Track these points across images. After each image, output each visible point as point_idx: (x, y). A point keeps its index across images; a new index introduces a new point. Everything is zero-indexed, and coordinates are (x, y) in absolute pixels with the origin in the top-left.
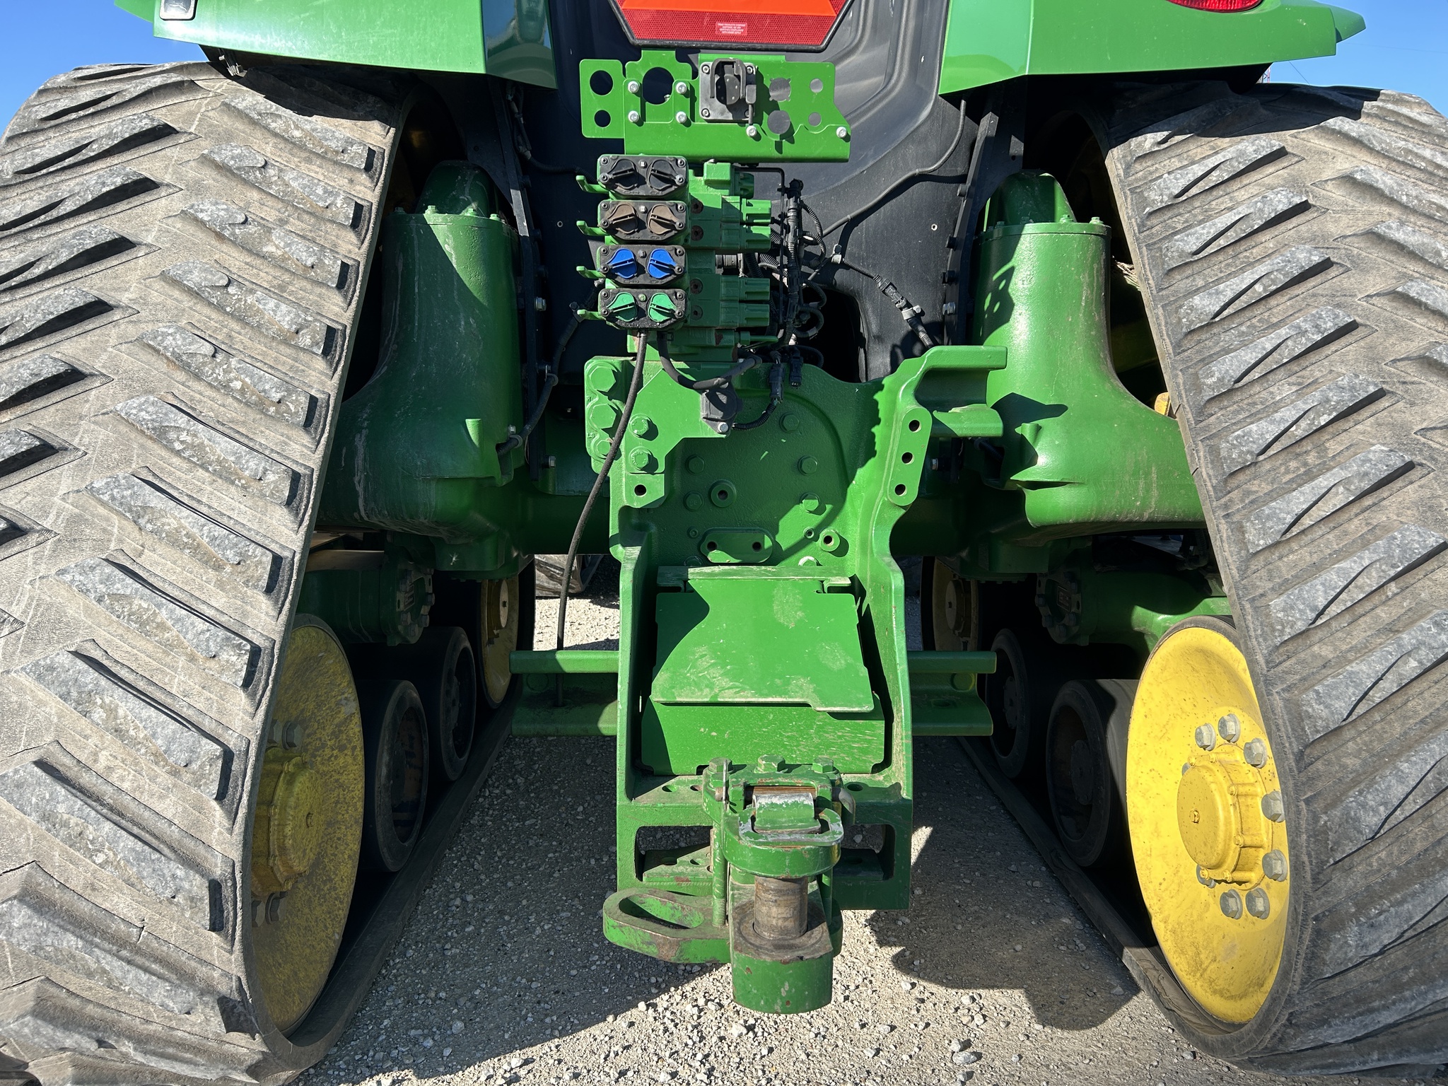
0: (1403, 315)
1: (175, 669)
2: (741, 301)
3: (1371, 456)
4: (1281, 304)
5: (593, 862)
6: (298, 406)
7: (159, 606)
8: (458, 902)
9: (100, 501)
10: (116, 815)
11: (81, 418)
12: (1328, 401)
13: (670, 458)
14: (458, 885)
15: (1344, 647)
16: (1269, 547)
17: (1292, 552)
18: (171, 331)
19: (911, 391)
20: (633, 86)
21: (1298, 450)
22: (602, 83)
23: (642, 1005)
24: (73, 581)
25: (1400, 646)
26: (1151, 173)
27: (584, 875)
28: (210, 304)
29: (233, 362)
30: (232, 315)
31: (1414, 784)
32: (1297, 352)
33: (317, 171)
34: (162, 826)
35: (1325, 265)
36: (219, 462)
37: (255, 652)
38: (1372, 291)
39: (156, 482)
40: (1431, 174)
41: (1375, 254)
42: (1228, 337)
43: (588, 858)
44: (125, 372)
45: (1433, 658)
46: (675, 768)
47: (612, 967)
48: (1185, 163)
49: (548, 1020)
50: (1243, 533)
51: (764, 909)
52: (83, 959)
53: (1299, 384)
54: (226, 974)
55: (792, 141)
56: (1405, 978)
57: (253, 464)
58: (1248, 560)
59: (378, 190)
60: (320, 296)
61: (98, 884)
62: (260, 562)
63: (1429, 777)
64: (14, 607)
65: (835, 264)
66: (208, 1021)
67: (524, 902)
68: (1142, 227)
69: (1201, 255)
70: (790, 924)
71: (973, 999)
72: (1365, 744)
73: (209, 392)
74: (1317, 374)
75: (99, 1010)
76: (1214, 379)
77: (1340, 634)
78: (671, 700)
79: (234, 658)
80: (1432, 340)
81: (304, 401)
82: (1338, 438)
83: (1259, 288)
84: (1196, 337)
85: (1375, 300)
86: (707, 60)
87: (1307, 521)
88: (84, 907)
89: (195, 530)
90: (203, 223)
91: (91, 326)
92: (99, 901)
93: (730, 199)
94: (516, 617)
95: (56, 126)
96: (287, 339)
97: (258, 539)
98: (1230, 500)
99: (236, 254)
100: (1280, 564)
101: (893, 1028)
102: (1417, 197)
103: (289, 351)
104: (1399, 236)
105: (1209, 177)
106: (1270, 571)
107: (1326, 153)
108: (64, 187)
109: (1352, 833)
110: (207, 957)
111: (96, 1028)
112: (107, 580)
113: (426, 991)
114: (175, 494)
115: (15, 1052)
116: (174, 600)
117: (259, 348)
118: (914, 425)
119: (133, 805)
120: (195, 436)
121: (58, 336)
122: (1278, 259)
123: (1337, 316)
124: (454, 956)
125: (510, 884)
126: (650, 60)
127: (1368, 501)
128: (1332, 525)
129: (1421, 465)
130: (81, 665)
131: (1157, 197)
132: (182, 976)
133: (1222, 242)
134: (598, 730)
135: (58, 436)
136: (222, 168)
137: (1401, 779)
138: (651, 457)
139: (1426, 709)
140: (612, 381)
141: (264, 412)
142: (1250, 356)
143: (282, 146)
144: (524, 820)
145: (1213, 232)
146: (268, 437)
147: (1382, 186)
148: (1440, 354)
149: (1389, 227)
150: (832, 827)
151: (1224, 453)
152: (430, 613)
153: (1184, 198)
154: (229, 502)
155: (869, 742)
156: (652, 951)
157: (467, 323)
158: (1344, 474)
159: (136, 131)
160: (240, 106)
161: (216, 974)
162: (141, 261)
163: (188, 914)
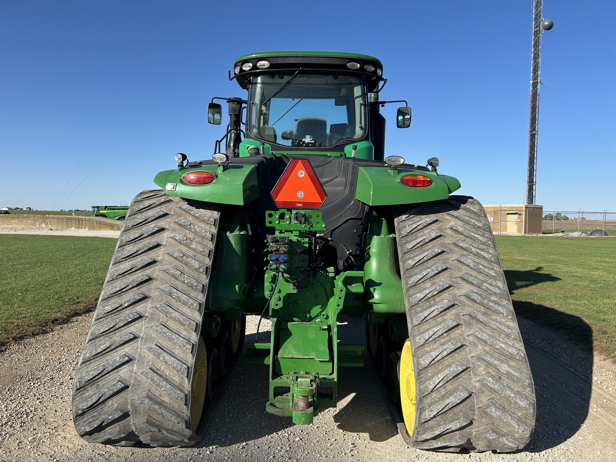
0: (460, 265)
1: (176, 349)
2: (301, 261)
3: (444, 303)
4: (431, 262)
5: (263, 400)
6: (200, 287)
7: (173, 335)
8: (227, 409)
9: (159, 310)
10: (166, 380)
11: (152, 289)
12: (437, 288)
13: (284, 297)
14: (227, 405)
15: (432, 348)
16: (418, 324)
17: (424, 325)
18: (171, 268)
19: (342, 282)
20: (277, 216)
21: (429, 300)
22: (270, 215)
23: (275, 433)
24: (154, 329)
25: (443, 348)
26: (404, 225)
27: (260, 403)
28: (179, 261)
29: (186, 276)
30: (184, 264)
31: (441, 379)
32: (432, 275)
33: (202, 225)
34: (175, 383)
35: (443, 252)
36: (183, 301)
37: (193, 345)
38: (454, 259)
39: (169, 305)
40: (474, 226)
41: (456, 249)
42: (417, 271)
43: (261, 399)
44: (161, 278)
45: (450, 351)
46: (283, 373)
47: (268, 425)
48: (413, 223)
49: (252, 436)
50: (413, 321)
51: (300, 403)
52: (158, 410)
53: (432, 283)
54: (186, 415)
55: (313, 228)
56: (441, 424)
57: (191, 301)
58: (413, 327)
59: (217, 230)
60: (204, 258)
61: (162, 395)
62: (193, 325)
63: (445, 378)
64: (141, 334)
65: (329, 240)
66: (182, 425)
67: (245, 409)
68: (400, 240)
69: (413, 249)
70: (305, 406)
71: (358, 435)
72: (433, 370)
73: (180, 283)
74: (437, 281)
75: (159, 423)
76: (411, 282)
77: (432, 345)
78: (283, 357)
79: (189, 347)
80: (466, 272)
81: (201, 285)
82: (439, 297)
83: (425, 258)
84: (409, 271)
85: (454, 261)
86: (294, 212)
87: (428, 318)
88: (159, 400)
89: (179, 317)
90: (177, 240)
91: (152, 266)
92: (161, 398)
93: (299, 239)
94: (240, 326)
95: (140, 212)
96: (197, 270)
97: (192, 319)
98: (412, 312)
99: (184, 247)
100: (421, 328)
101: (336, 440)
102: (469, 233)
103: (197, 273)
104: (461, 245)
105: (417, 227)
106: (418, 330)
107: (449, 220)
108: (143, 229)
109: (427, 390)
110: (183, 411)
111: (158, 427)
112: (161, 329)
113: (221, 429)
114: (174, 308)
115: (138, 433)
116: (175, 333)
117: (190, 272)
118: (342, 291)
119: (169, 378)
120: (178, 294)
121: (145, 269)
122: (430, 251)
123: (442, 266)
124: (227, 422)
125: (241, 405)
126: (281, 211)
127: (443, 313)
128: (434, 319)
129: (457, 304)
130: (158, 348)
131: (404, 233)
132: (178, 415)
133: (418, 245)
134: (264, 363)
135: (148, 294)
136: (180, 225)
137: (438, 378)
138: (279, 297)
139: (448, 363)
140: (271, 279)
141: (192, 288)
142: (420, 277)
143: (194, 218)
144: (244, 388)
145: (416, 243)
146: (193, 294)
147: (460, 231)
148: (465, 277)
149: (459, 242)
150: (313, 385)
151: (411, 301)
152: (219, 328)
153: (411, 233)
154: (185, 309)
155: (328, 368)
156: (277, 414)
157: (236, 259)
158: (437, 307)
159: (160, 215)
160: (184, 208)
161: (184, 415)
162: (162, 249)
163: (180, 402)
